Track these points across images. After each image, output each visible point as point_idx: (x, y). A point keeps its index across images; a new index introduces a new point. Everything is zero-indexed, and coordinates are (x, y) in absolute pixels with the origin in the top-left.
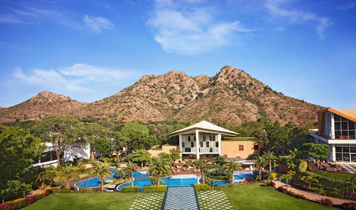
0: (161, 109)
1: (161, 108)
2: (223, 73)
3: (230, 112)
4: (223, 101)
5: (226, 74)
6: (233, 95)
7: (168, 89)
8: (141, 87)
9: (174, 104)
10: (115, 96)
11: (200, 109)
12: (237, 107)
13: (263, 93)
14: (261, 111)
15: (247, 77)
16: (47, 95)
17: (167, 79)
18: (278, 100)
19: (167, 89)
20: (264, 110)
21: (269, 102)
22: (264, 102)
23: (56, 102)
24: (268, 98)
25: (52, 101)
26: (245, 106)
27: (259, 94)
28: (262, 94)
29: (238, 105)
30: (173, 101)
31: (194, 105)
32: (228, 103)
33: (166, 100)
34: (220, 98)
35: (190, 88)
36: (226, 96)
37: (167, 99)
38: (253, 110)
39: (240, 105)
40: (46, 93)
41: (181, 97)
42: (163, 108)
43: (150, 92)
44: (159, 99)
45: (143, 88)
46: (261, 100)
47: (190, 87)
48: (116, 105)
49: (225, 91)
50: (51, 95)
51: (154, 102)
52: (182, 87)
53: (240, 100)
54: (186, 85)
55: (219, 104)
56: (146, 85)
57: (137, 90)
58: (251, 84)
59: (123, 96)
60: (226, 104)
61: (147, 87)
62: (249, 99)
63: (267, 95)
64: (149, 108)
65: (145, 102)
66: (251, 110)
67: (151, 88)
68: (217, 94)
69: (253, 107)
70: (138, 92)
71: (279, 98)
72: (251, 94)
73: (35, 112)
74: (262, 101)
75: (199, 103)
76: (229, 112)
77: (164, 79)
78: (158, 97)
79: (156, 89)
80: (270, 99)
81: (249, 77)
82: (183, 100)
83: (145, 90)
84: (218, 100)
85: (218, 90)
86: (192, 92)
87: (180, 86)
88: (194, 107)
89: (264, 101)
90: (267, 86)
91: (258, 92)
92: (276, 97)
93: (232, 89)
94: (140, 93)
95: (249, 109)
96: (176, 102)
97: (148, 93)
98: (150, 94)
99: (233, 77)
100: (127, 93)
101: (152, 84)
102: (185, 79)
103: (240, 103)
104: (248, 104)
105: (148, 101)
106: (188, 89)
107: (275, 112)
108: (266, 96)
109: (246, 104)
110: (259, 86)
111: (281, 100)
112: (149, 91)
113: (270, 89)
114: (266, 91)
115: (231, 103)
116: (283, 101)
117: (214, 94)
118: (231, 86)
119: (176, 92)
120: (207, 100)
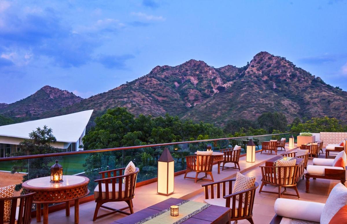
0: (167, 107)
1: (169, 106)
2: (256, 62)
3: (256, 113)
4: (249, 98)
5: (259, 63)
6: (266, 90)
7: (183, 82)
8: (147, 79)
9: (187, 101)
10: (114, 91)
11: (217, 107)
12: (269, 105)
13: (311, 87)
14: (304, 111)
15: (289, 66)
16: (50, 90)
17: (183, 70)
18: (331, 96)
19: (181, 82)
20: (308, 109)
21: (317, 99)
22: (309, 100)
23: (58, 98)
24: (317, 94)
25: (54, 97)
26: (281, 104)
27: (304, 88)
28: (308, 88)
29: (270, 102)
30: (186, 98)
31: (210, 103)
32: (257, 100)
33: (178, 96)
34: (247, 93)
35: (211, 82)
36: (256, 90)
37: (178, 94)
38: (293, 110)
39: (273, 103)
40: (48, 88)
41: (196, 93)
42: (171, 106)
43: (158, 86)
44: (168, 95)
45: (150, 81)
46: (305, 97)
47: (210, 80)
48: (109, 101)
49: (255, 85)
50: (53, 91)
51: (160, 99)
52: (200, 80)
53: (275, 97)
54: (206, 77)
55: (244, 101)
56: (153, 77)
57: (141, 84)
58: (293, 76)
59: (123, 90)
60: (253, 102)
61: (155, 79)
62: (288, 95)
63: (316, 90)
64: (151, 105)
65: (147, 98)
66: (288, 110)
67: (160, 81)
68: (242, 88)
69: (293, 106)
70: (142, 86)
71: (333, 93)
72: (292, 88)
73: (33, 109)
74: (307, 97)
75: (217, 100)
76: (255, 111)
77: (180, 70)
78: (167, 92)
79: (168, 82)
80: (320, 96)
81: (292, 66)
82: (199, 97)
83: (151, 84)
84: (243, 96)
85: (246, 83)
86: (213, 87)
87: (198, 79)
88: (209, 105)
89: (310, 98)
90: (318, 78)
91: (303, 85)
92: (330, 92)
93: (266, 82)
94: (144, 87)
95: (286, 109)
96: (189, 99)
97: (155, 87)
98: (157, 88)
99: (269, 66)
100: (128, 87)
101: (163, 76)
102: (206, 70)
103: (274, 100)
104: (286, 101)
105: (153, 97)
106: (208, 83)
107: (324, 113)
108: (314, 92)
109: (282, 102)
110: (304, 78)
111: (336, 96)
112: (156, 85)
113: (322, 82)
114: (314, 85)
115: (261, 99)
116: (338, 97)
117: (239, 88)
118: (265, 78)
119: (191, 87)
120: (228, 96)
